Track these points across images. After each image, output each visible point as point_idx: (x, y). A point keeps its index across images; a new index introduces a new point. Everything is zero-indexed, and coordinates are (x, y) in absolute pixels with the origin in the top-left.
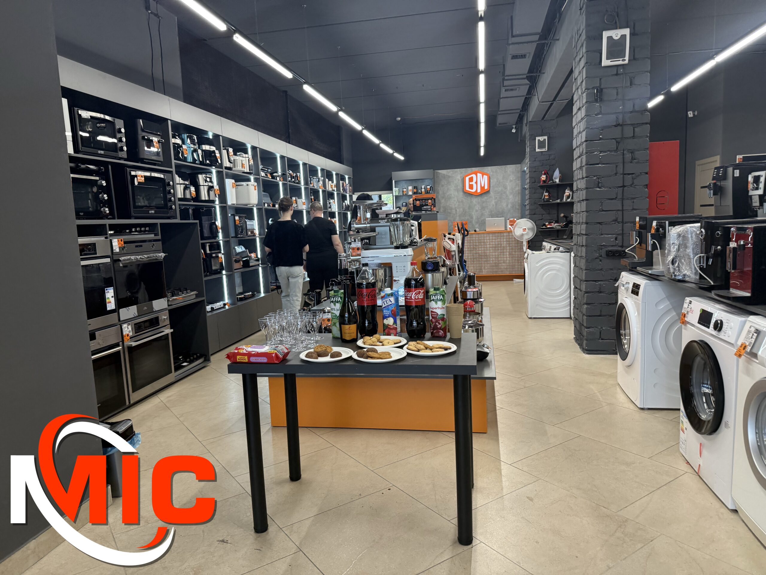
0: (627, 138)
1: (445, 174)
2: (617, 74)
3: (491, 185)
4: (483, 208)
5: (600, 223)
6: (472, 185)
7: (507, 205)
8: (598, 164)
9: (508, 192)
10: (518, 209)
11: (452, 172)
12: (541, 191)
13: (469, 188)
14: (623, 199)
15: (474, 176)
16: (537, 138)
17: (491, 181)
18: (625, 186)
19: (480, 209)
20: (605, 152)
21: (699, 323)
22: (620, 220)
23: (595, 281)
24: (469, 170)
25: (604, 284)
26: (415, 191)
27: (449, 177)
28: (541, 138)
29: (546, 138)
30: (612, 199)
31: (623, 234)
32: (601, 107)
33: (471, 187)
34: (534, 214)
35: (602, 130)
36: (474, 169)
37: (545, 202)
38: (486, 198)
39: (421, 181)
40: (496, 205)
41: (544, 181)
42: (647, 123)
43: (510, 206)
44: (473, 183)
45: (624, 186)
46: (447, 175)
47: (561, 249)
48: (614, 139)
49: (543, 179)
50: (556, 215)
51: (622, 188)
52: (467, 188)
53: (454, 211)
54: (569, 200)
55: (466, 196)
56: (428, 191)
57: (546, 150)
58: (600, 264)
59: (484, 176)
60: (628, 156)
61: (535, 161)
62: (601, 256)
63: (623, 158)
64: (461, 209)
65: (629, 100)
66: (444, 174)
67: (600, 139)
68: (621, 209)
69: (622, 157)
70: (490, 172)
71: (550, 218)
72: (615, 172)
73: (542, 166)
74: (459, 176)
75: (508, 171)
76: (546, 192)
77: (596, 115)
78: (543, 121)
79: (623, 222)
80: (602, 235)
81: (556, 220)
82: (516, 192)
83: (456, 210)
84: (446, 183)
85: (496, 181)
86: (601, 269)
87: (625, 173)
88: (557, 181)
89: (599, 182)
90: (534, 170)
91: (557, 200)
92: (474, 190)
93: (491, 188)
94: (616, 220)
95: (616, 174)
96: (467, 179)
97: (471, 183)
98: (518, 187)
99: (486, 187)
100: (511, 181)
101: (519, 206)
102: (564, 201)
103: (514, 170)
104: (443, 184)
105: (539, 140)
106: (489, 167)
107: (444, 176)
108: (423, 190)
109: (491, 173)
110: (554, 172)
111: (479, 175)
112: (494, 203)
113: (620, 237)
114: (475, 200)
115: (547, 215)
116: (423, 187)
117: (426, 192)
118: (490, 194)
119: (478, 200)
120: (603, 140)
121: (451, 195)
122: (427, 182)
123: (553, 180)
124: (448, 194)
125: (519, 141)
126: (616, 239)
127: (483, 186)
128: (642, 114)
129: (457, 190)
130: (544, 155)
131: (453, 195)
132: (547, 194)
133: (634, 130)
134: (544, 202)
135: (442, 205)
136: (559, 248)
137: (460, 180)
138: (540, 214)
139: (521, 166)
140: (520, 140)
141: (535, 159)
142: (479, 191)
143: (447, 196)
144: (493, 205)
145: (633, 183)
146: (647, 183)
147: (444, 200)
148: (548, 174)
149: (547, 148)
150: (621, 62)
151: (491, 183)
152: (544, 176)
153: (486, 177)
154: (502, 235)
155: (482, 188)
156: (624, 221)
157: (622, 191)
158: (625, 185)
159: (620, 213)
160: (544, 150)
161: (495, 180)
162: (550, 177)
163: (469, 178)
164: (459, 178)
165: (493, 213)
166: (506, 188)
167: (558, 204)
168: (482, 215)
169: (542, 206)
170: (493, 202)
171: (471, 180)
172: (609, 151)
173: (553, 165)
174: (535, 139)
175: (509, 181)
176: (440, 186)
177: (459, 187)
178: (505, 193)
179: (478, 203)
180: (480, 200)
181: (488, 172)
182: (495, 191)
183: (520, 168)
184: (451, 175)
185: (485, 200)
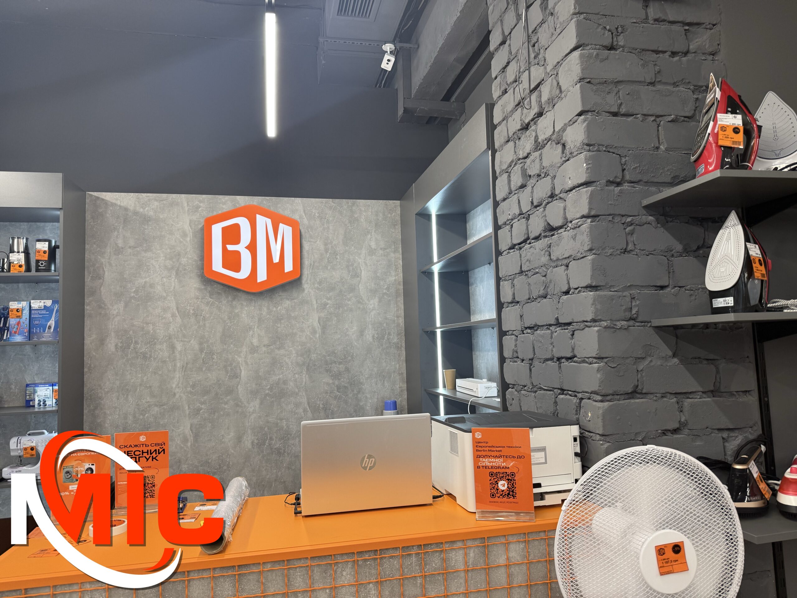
1: (131, 208)
3: (306, 262)
4: (277, 340)
7: (361, 333)
9: (361, 287)
10: (398, 348)
11: (156, 203)
17: (306, 246)
19: (266, 341)
24: (225, 202)
27: (146, 220)
36: (242, 201)
40: (323, 329)
43: (369, 335)
46: (136, 213)
53: (163, 350)
55: (211, 295)
64: (194, 344)
66: (126, 209)
70: (301, 217)
74: (187, 221)
75: (362, 219)
82: (388, 289)
83: (172, 348)
84: (132, 242)
85: (322, 247)
93: (306, 272)
98: (393, 273)
100: (371, 252)
101: (399, 334)
103: (381, 217)
104: (120, 243)
106: (298, 200)
107: (126, 217)
109: (305, 221)
112: (316, 324)
114: (247, 312)
118: (304, 290)
119: (260, 309)
121: (152, 286)
124: (141, 281)
129: (179, 272)
131: (159, 288)
137: (191, 235)
139: (401, 206)
143: (136, 292)
144: (314, 332)
147: (122, 304)
151: (305, 253)
161: (320, 244)
164: (187, 227)
165: (314, 356)
166: (356, 275)
168: (275, 363)
170: (314, 320)
175: (364, 251)
176: (108, 250)
177: (184, 260)
178: (352, 289)
179: (260, 320)
180: (265, 311)
181: (296, 217)
182: (320, 283)
183: (399, 212)
184: (151, 213)
185: (283, 312)
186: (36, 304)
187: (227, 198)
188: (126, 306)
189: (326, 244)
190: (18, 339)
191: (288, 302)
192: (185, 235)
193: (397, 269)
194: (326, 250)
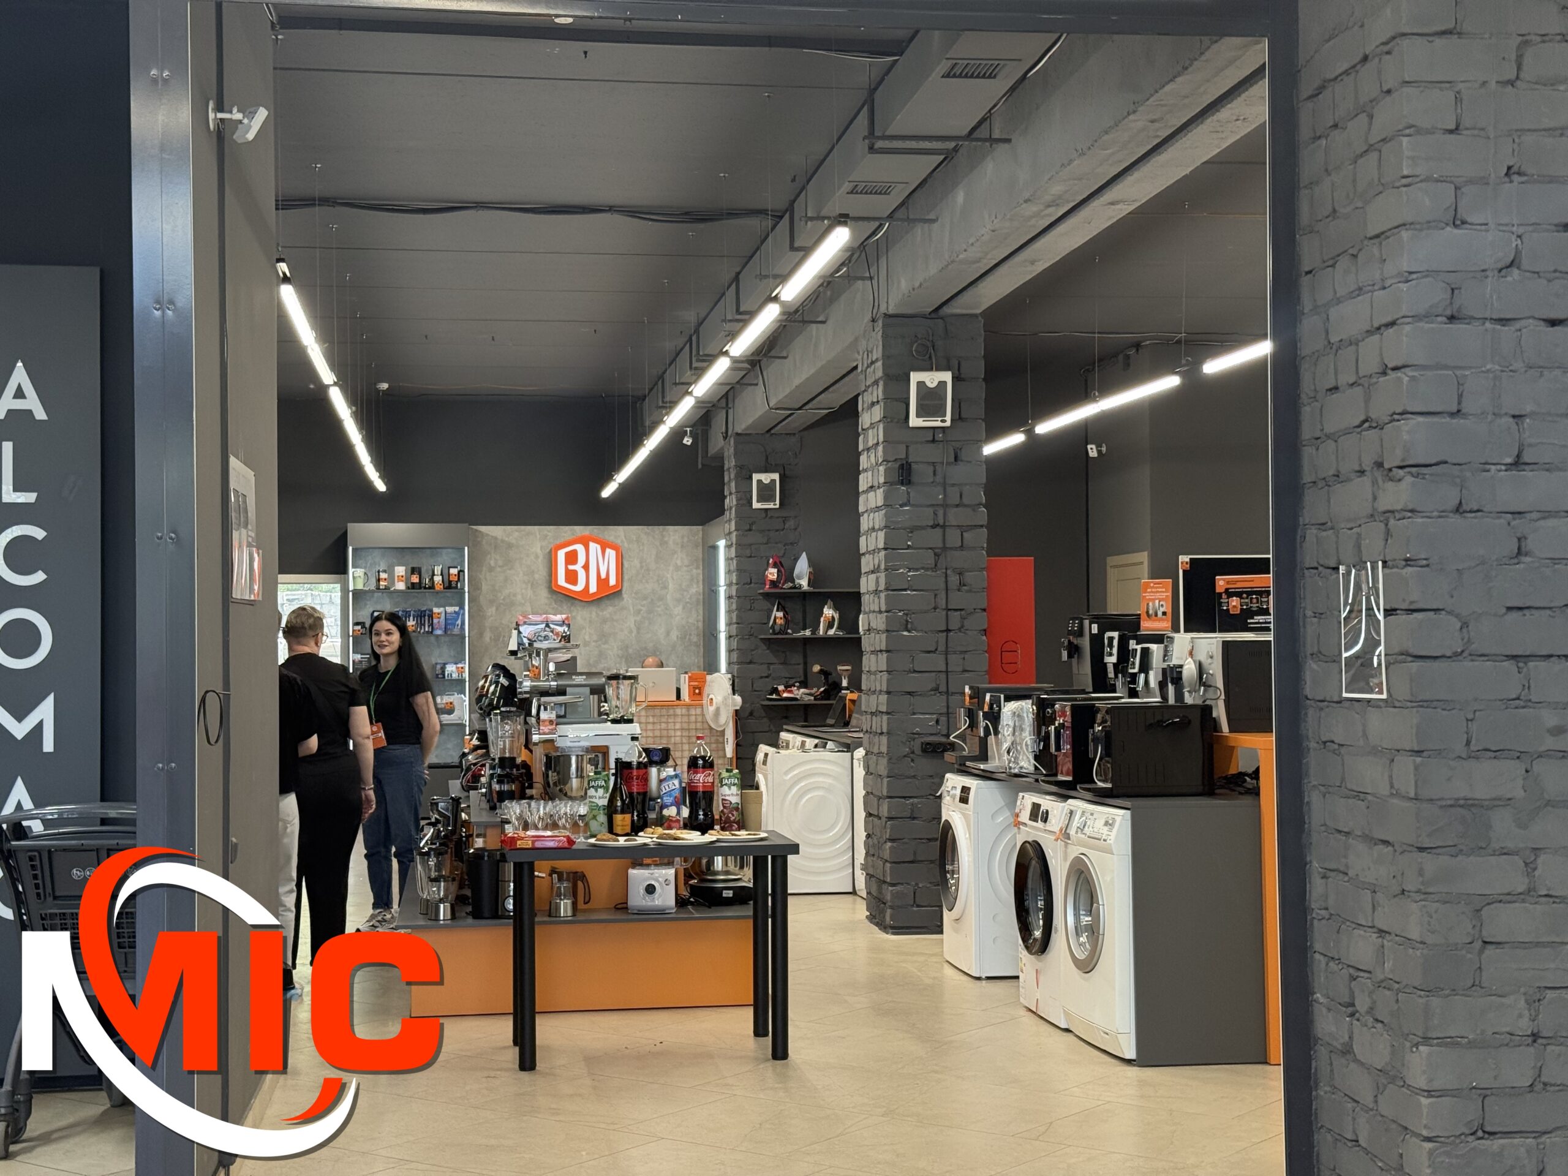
0: (951, 549)
1: (499, 537)
2: (933, 441)
3: (626, 577)
4: (603, 637)
5: (909, 693)
6: (575, 572)
7: (668, 633)
8: (905, 590)
9: (669, 597)
10: (698, 646)
11: (517, 533)
12: (766, 604)
13: (568, 580)
14: (946, 653)
15: (579, 548)
16: (756, 477)
18: (950, 631)
19: (595, 638)
20: (917, 570)
21: (1030, 819)
22: (943, 688)
23: (904, 797)
24: (567, 532)
25: (919, 803)
26: (415, 579)
27: (510, 546)
28: (766, 478)
29: (776, 476)
30: (929, 652)
31: (948, 713)
32: (908, 493)
33: (572, 577)
34: (750, 662)
35: (912, 532)
36: (580, 530)
37: (777, 634)
38: (611, 609)
39: (428, 551)
40: (638, 629)
41: (774, 584)
42: (982, 526)
43: (674, 635)
44: (578, 567)
45: (948, 631)
46: (503, 541)
47: (830, 745)
48: (930, 548)
49: (771, 577)
50: (801, 667)
51: (945, 634)
52: (562, 581)
54: (831, 632)
55: (556, 602)
56: (453, 585)
57: (777, 506)
58: (912, 767)
59: (608, 551)
60: (954, 579)
61: (750, 530)
62: (913, 752)
63: (946, 582)
65: (953, 485)
66: (496, 538)
67: (909, 547)
68: (944, 669)
69: (944, 579)
70: (622, 541)
71: (788, 675)
72: (933, 606)
73: (766, 544)
74: (539, 545)
75: (671, 543)
76: (778, 610)
77: (901, 506)
78: (768, 435)
79: (947, 693)
80: (914, 714)
81: (802, 679)
82: (690, 598)
84: (500, 563)
85: (638, 565)
86: (914, 777)
87: (950, 607)
88: (804, 583)
89: (907, 621)
90: (748, 552)
91: (804, 629)
92: (579, 587)
93: (626, 585)
94: (936, 689)
95: (935, 608)
96: (561, 555)
97: (571, 567)
98: (695, 586)
99: (612, 581)
100: (677, 568)
101: (698, 635)
102: (821, 633)
103: (686, 539)
104: (492, 563)
105: (759, 482)
106: (621, 528)
107: (496, 544)
108: (438, 579)
109: (626, 545)
110: (796, 560)
111: (594, 547)
112: (632, 626)
113: (943, 719)
114: (582, 616)
115: (781, 666)
116: (438, 570)
117: (447, 584)
118: (623, 599)
119: (591, 614)
120: (915, 549)
121: (515, 595)
122: (447, 557)
123: (793, 581)
124: (506, 592)
125: (700, 466)
126: (937, 722)
127: (603, 576)
128: (974, 510)
129: (533, 585)
130: (771, 517)
131: (519, 597)
132: (780, 614)
133: (962, 535)
134: (774, 633)
135: (488, 623)
136: (826, 743)
137: (541, 557)
138: (762, 664)
139: (703, 530)
140: (703, 465)
141: (751, 525)
142: (593, 588)
143: (504, 599)
144: (631, 632)
145: (962, 626)
146: (985, 626)
147: (494, 609)
148: (782, 566)
149: (778, 502)
150: (939, 424)
151: (625, 571)
152: (775, 571)
153: (611, 553)
154: (671, 712)
155: (602, 582)
156: (950, 691)
157: (945, 637)
158: (950, 628)
159: (943, 676)
160: (771, 506)
161: (636, 562)
162: (787, 573)
163: (567, 554)
164: (539, 551)
165: (630, 651)
166: (665, 587)
167: (806, 640)
168: (601, 655)
169: (768, 642)
170: (631, 622)
171: (572, 558)
172: (923, 568)
173: (792, 544)
174: (751, 478)
175: (671, 568)
176: (484, 569)
177: (537, 576)
178: (661, 599)
179: (590, 621)
180: (594, 615)
181: (618, 542)
182: (636, 593)
183: (700, 535)
184: (514, 541)
185: (608, 616)
186: (450, 609)
187: (567, 528)
188: (497, 609)
189: (641, 563)
190: (439, 632)
191: (611, 608)
192: (537, 557)
193: (698, 582)
194: (642, 567)
